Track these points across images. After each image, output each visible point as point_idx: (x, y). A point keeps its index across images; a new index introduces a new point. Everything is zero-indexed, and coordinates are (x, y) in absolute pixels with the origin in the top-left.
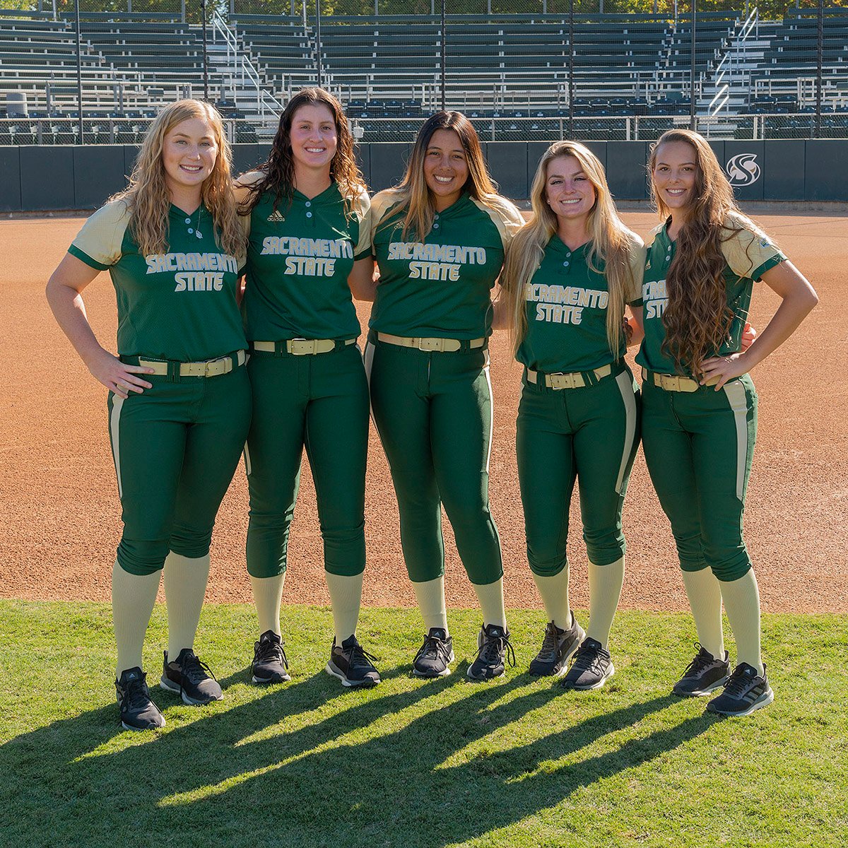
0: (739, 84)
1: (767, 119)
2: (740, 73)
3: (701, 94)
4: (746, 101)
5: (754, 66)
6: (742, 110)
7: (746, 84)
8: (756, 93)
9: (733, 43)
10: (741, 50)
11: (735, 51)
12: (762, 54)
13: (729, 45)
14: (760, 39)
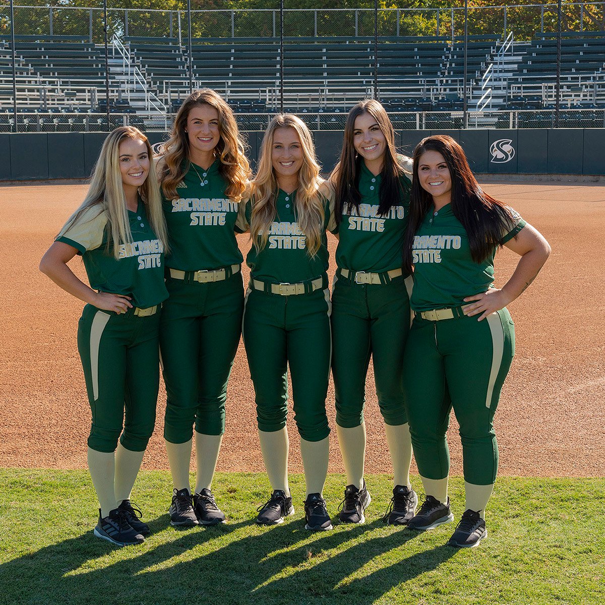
0: (500, 88)
1: (519, 114)
2: (500, 80)
3: (471, 96)
4: (504, 101)
5: (510, 75)
6: (501, 107)
7: (504, 88)
8: (512, 95)
9: (495, 58)
10: (501, 63)
11: (496, 64)
12: (516, 66)
13: (492, 59)
14: (514, 55)
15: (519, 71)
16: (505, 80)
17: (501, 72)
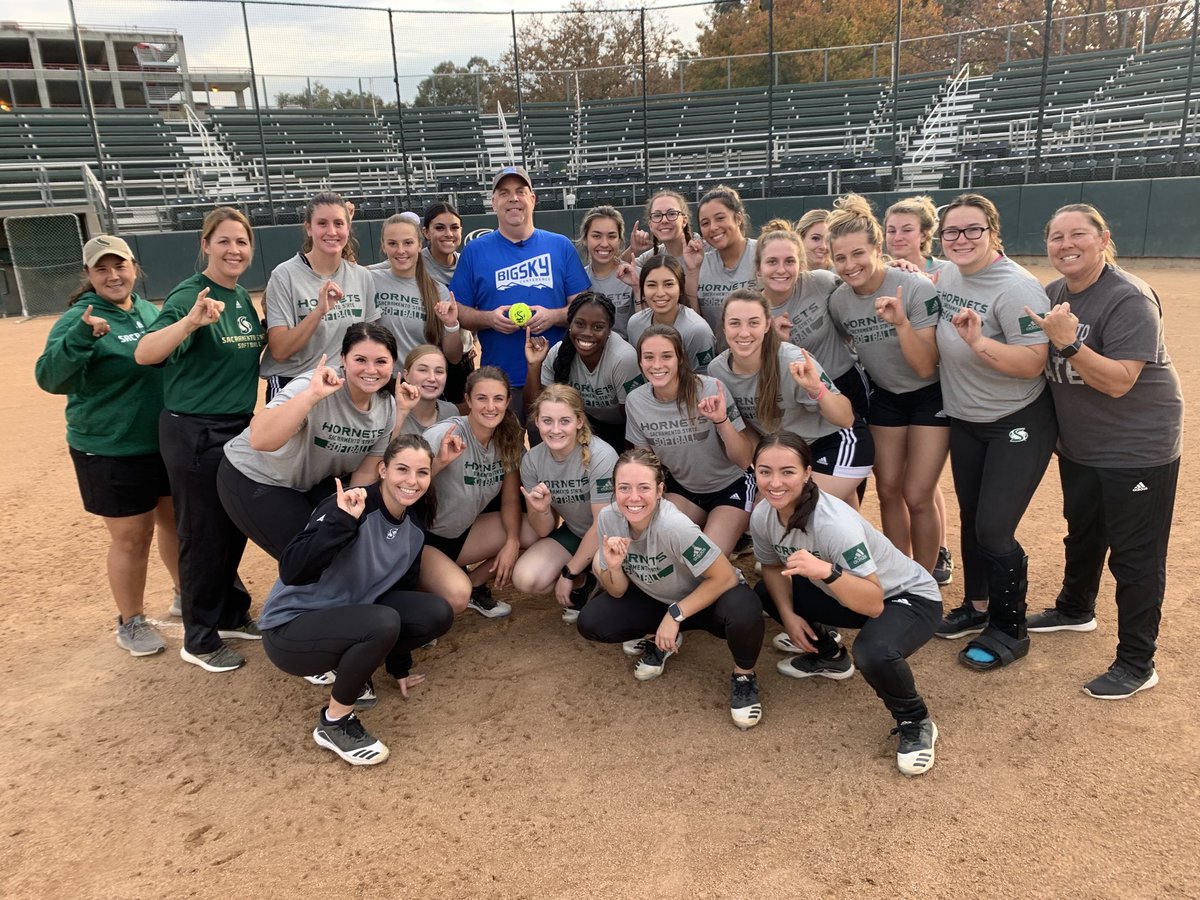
0: (947, 135)
1: (976, 165)
2: (949, 125)
3: (907, 147)
4: (954, 151)
5: (964, 118)
6: (951, 158)
7: (954, 135)
8: (964, 143)
9: (944, 99)
10: (951, 105)
11: (945, 105)
12: (971, 106)
13: (940, 101)
14: (969, 93)
15: (976, 111)
16: (955, 124)
17: (950, 115)
